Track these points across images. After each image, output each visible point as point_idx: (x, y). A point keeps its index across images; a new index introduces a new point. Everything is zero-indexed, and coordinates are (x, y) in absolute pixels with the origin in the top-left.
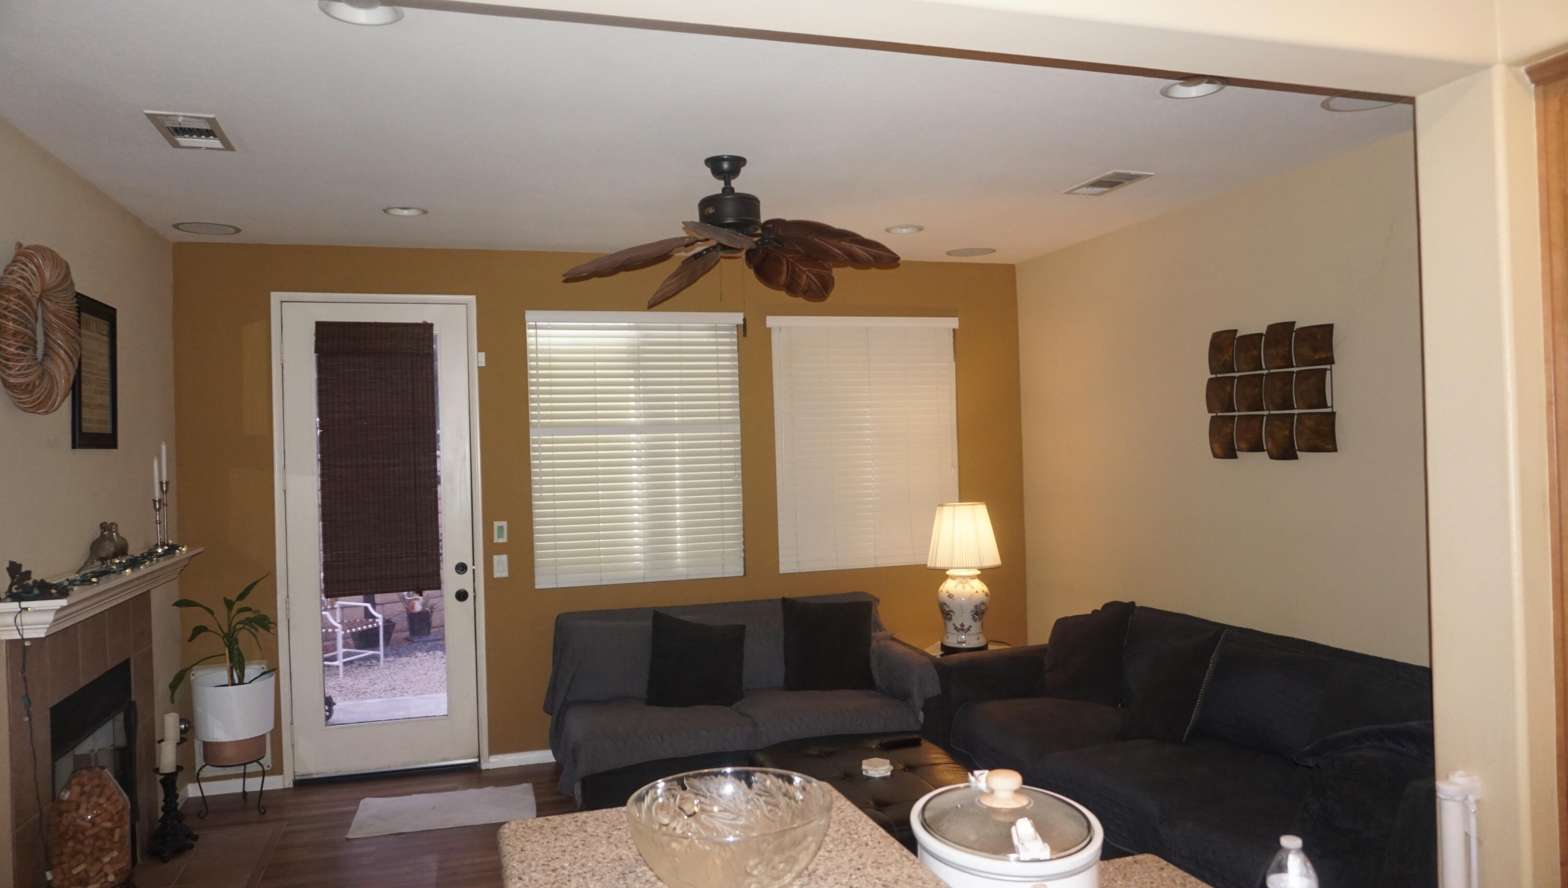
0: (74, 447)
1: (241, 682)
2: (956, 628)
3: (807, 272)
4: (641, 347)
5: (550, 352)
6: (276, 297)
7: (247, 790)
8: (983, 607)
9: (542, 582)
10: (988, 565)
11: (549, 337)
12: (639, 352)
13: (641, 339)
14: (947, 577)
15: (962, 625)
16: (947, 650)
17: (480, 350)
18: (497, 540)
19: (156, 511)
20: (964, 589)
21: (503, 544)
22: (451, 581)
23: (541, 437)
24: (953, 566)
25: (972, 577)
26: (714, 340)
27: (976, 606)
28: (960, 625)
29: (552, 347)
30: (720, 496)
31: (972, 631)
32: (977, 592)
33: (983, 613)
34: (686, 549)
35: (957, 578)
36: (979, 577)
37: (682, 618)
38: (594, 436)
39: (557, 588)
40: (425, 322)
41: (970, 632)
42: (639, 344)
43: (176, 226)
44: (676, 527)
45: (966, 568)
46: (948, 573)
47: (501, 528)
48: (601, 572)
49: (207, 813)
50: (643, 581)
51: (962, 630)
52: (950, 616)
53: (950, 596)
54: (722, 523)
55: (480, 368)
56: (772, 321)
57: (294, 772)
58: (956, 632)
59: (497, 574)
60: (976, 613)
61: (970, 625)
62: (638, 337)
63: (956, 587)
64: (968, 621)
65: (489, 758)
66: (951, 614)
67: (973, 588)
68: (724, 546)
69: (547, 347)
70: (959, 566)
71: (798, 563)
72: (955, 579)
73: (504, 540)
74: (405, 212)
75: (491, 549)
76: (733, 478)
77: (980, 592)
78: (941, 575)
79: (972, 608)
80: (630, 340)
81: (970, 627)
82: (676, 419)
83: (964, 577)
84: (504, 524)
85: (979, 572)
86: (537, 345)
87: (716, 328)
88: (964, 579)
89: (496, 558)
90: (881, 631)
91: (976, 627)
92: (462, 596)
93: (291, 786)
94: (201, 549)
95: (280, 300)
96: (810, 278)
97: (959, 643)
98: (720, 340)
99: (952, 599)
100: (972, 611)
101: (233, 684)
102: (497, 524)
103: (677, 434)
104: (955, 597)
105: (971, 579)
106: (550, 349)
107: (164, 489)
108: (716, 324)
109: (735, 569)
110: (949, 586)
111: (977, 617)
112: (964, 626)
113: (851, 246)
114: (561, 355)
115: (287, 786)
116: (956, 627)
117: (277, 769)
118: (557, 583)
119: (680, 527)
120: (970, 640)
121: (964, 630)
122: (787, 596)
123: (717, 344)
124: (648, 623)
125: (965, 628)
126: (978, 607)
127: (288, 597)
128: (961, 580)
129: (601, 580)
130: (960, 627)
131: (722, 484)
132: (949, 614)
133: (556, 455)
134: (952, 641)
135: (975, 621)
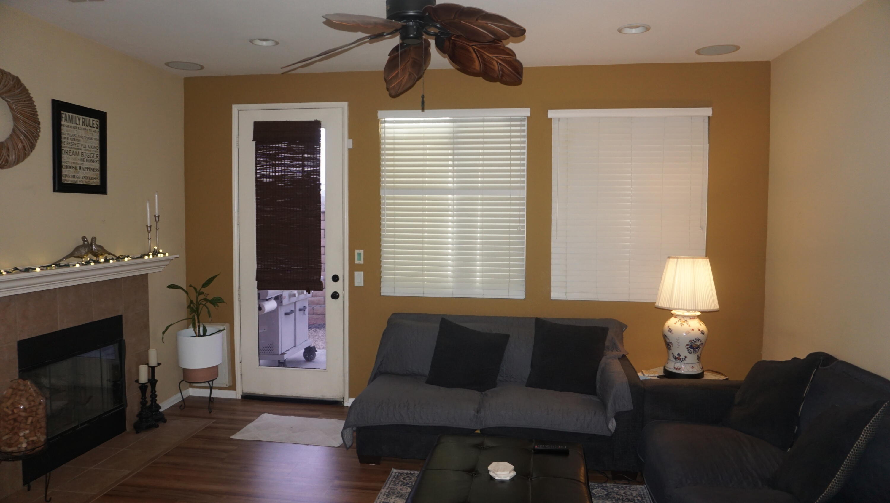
0: (54, 191)
1: (204, 335)
2: (674, 357)
3: (495, 58)
4: (455, 135)
5: (394, 138)
6: (235, 108)
7: (212, 396)
8: (698, 343)
9: (386, 290)
10: (706, 309)
11: (394, 128)
12: (454, 138)
13: (455, 129)
14: (673, 315)
15: (679, 355)
16: (668, 374)
17: (350, 137)
18: (357, 262)
19: (148, 232)
20: (681, 326)
21: (361, 264)
22: (330, 287)
23: (386, 196)
24: (675, 307)
25: (692, 318)
26: (509, 128)
27: (691, 341)
28: (677, 355)
29: (396, 135)
30: (509, 241)
31: (688, 360)
32: (693, 330)
33: (698, 347)
34: (482, 277)
35: (678, 317)
36: (698, 317)
37: (464, 325)
38: (421, 196)
39: (395, 296)
40: (316, 120)
41: (685, 362)
42: (454, 132)
43: (167, 64)
44: (477, 261)
45: (686, 310)
46: (672, 312)
47: (359, 254)
48: (423, 288)
49: (185, 406)
50: (452, 296)
51: (679, 359)
52: (670, 346)
53: (670, 331)
54: (509, 260)
55: (349, 150)
56: (552, 114)
57: (242, 390)
58: (674, 360)
59: (356, 284)
60: (691, 347)
61: (686, 356)
62: (453, 127)
63: (675, 323)
64: (684, 352)
65: (348, 400)
66: (670, 345)
67: (689, 326)
68: (509, 277)
69: (392, 135)
70: (680, 308)
71: (566, 293)
72: (677, 318)
73: (362, 262)
74: (264, 43)
75: (353, 268)
76: (517, 229)
77: (696, 330)
78: (667, 313)
79: (688, 342)
80: (449, 129)
81: (686, 357)
82: (480, 185)
83: (683, 316)
84: (362, 251)
85: (698, 313)
86: (385, 134)
87: (510, 120)
88: (683, 318)
89: (356, 273)
90: (617, 351)
91: (692, 358)
92: (335, 296)
93: (240, 398)
94: (178, 256)
95: (237, 110)
96: (500, 64)
97: (675, 369)
98: (513, 128)
99: (671, 333)
100: (687, 345)
101: (200, 336)
102: (357, 251)
103: (479, 196)
104: (673, 332)
105: (691, 319)
106: (394, 137)
107: (157, 220)
108: (511, 117)
109: (519, 293)
110: (672, 323)
111: (692, 350)
112: (680, 356)
113: (487, 24)
114: (404, 141)
115: (238, 398)
116: (674, 355)
117: (232, 387)
118: (395, 293)
119: (479, 261)
120: (685, 369)
121: (681, 359)
122: (538, 317)
123: (511, 131)
124: (437, 326)
125: (680, 357)
126: (693, 342)
127: (240, 288)
128: (681, 318)
129: (423, 293)
130: (677, 356)
131: (510, 233)
132: (669, 345)
133: (396, 208)
134: (672, 367)
135: (690, 353)
